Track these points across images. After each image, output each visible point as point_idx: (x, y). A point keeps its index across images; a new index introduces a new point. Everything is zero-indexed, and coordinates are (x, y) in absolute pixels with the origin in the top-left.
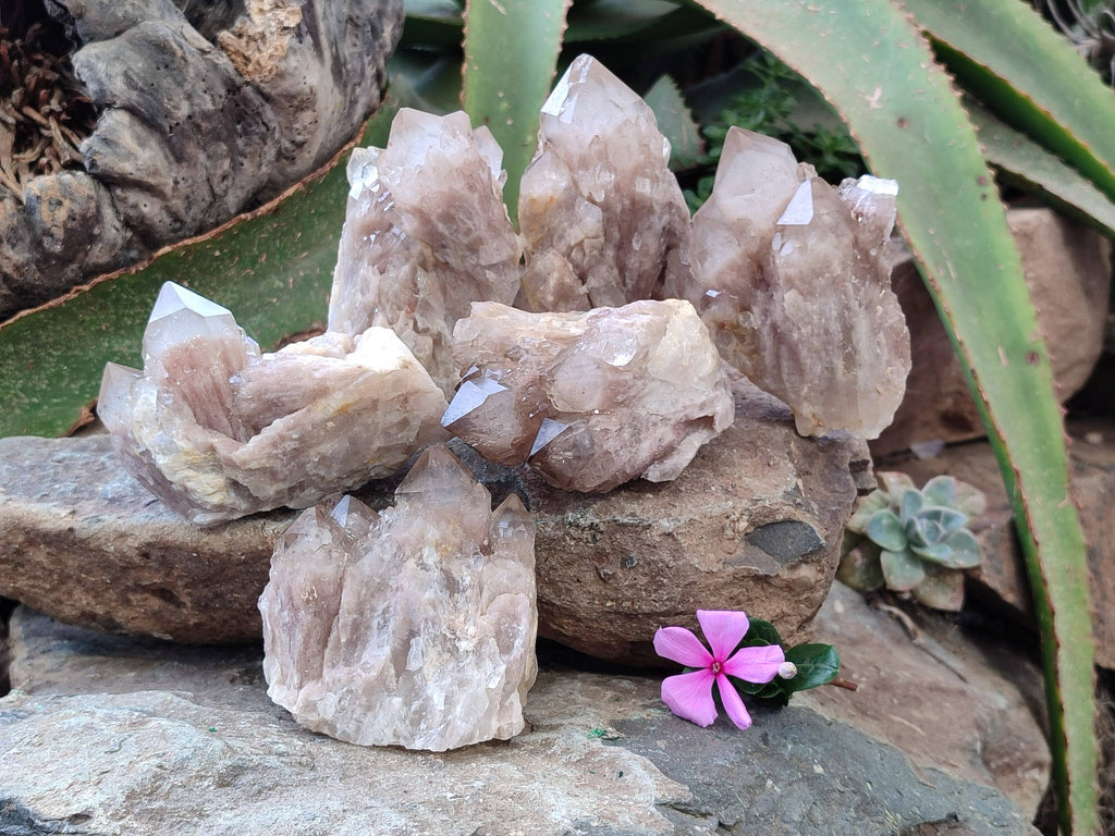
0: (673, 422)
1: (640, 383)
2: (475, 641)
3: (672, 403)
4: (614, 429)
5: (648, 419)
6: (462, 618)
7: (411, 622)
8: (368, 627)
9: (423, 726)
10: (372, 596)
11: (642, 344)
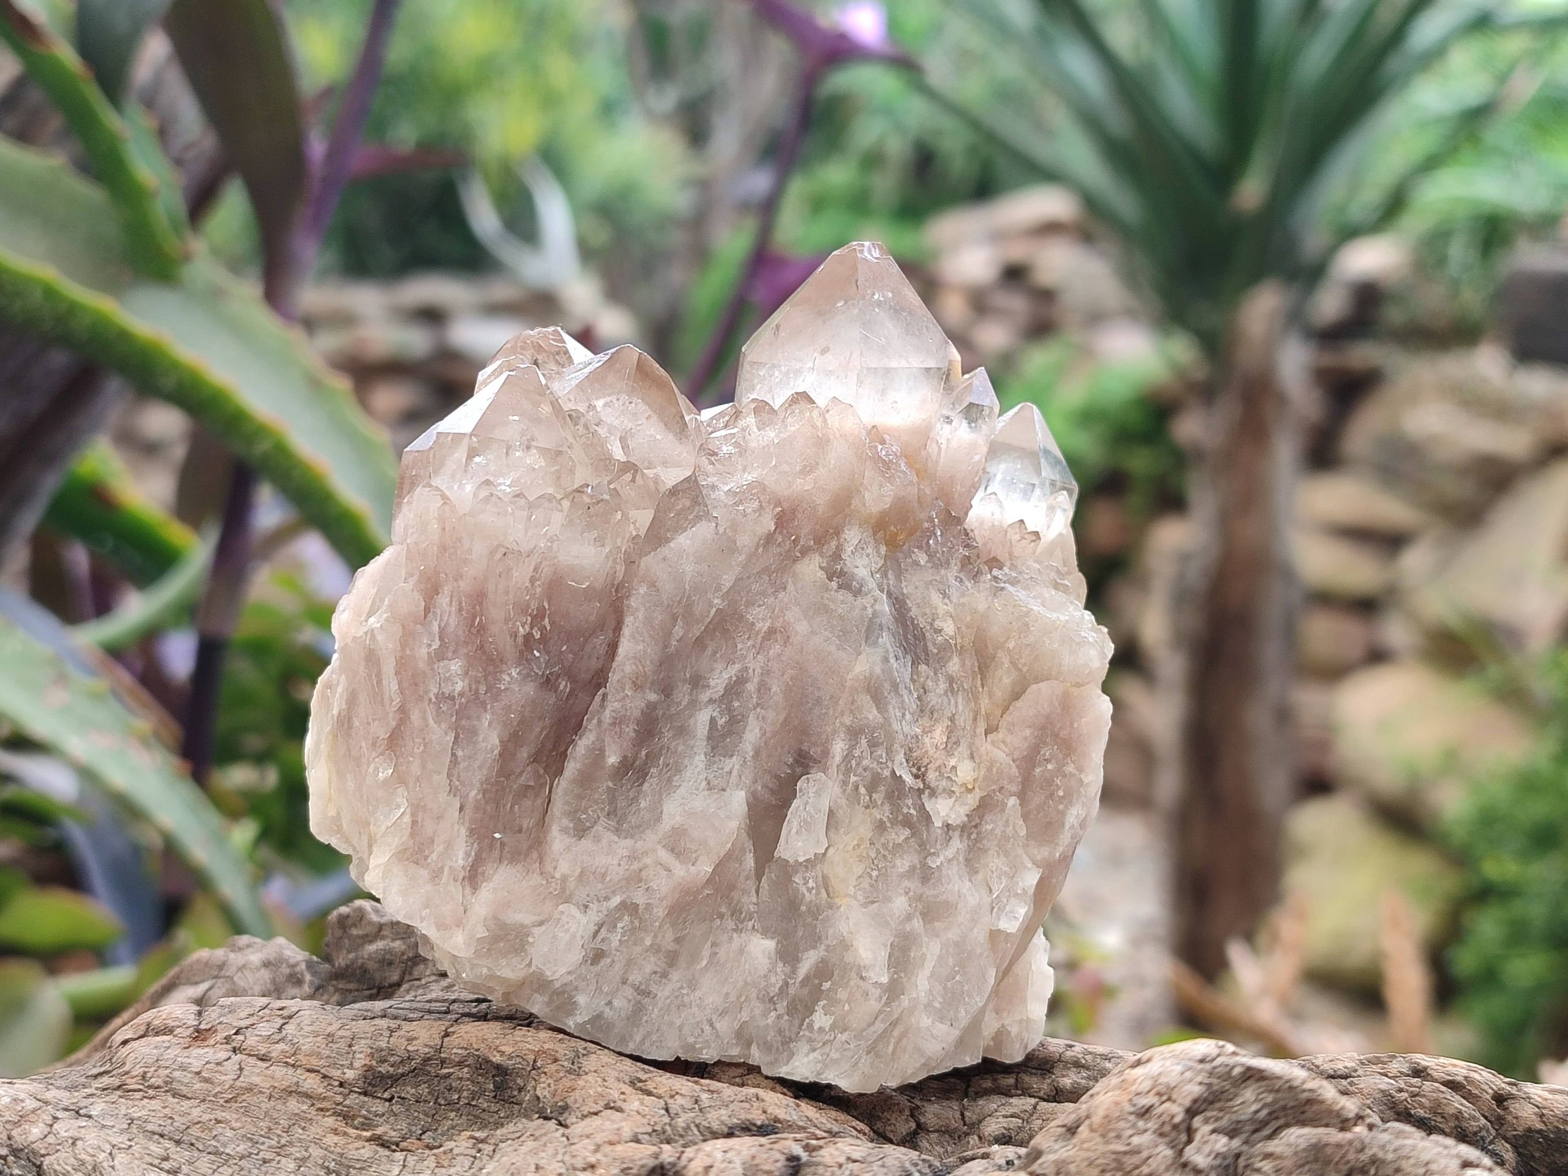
2: (972, 800)
6: (939, 735)
7: (803, 731)
8: (682, 731)
9: (820, 1019)
10: (700, 643)
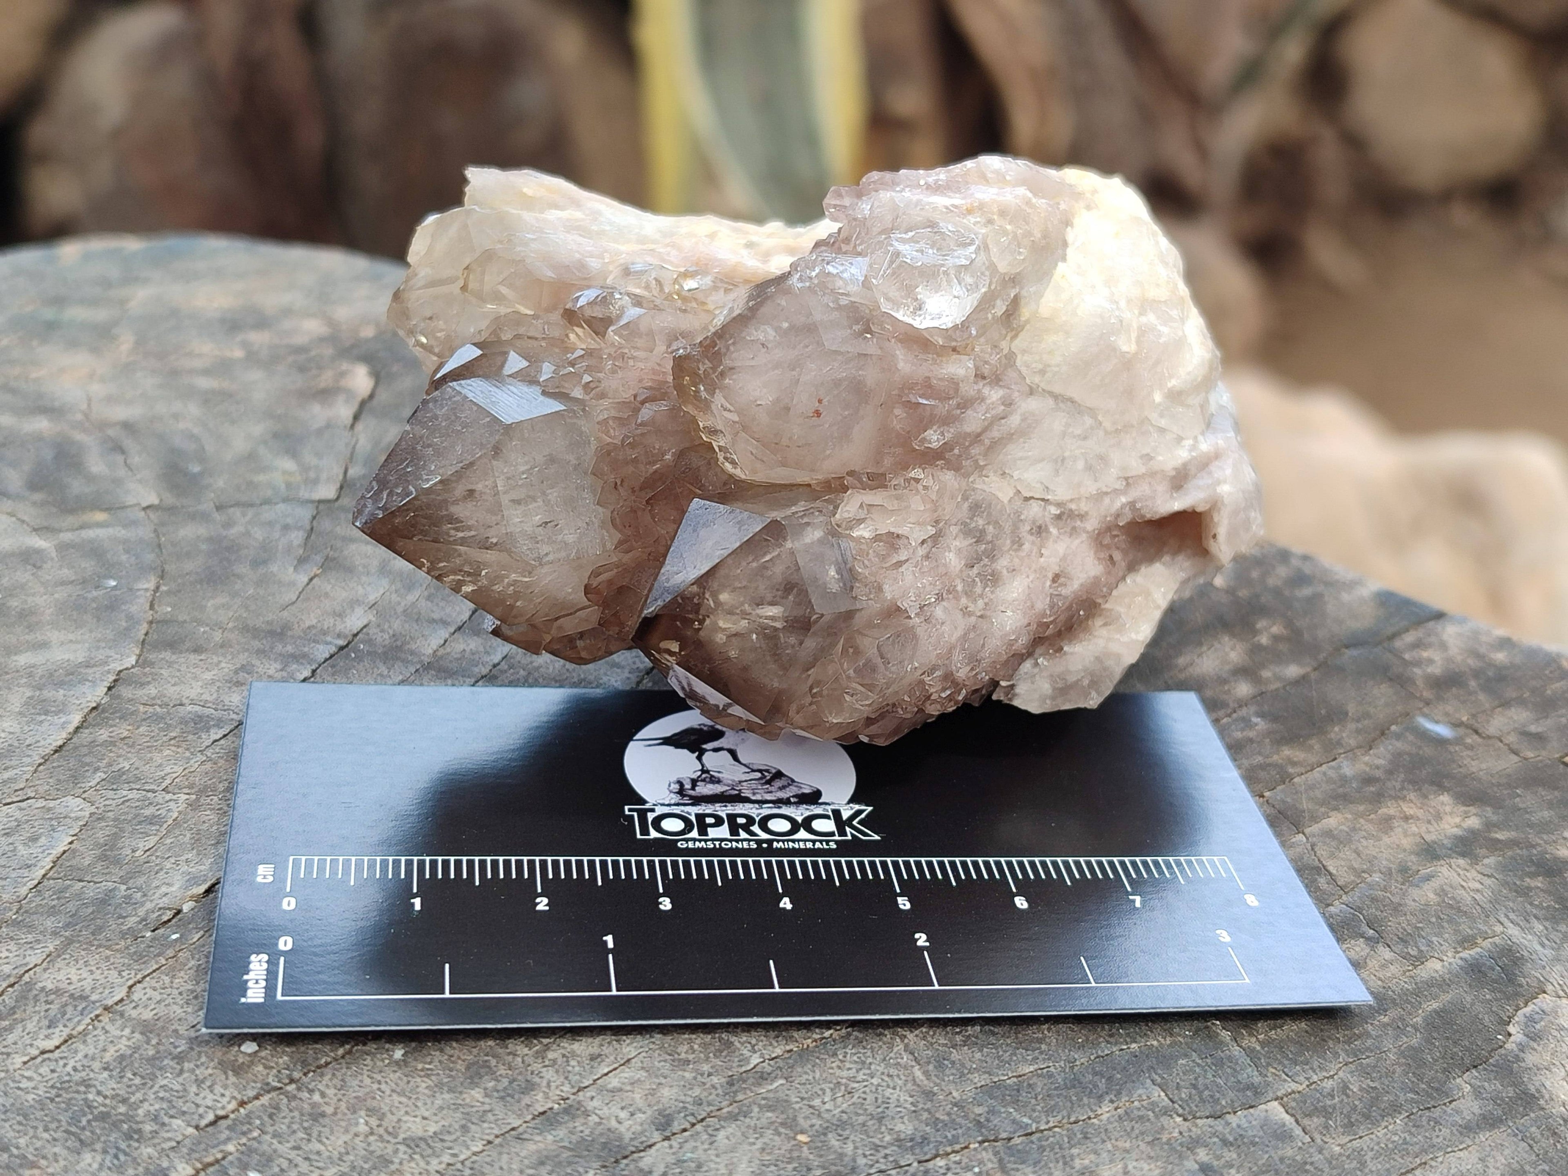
0: (1092, 524)
1: (994, 395)
3: (1089, 468)
4: (916, 533)
5: (1018, 514)
11: (1003, 267)
